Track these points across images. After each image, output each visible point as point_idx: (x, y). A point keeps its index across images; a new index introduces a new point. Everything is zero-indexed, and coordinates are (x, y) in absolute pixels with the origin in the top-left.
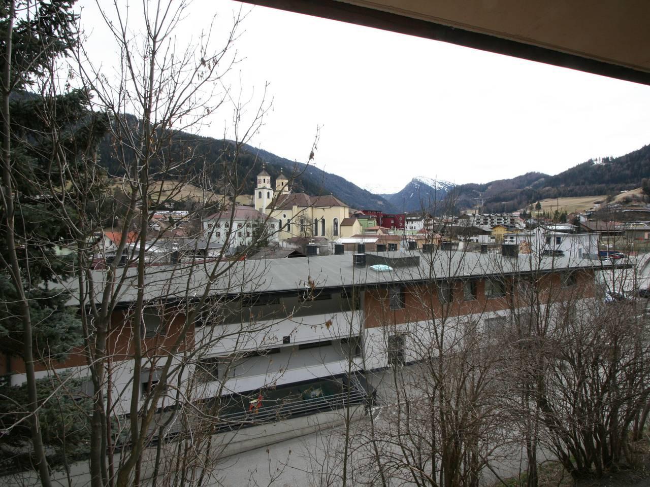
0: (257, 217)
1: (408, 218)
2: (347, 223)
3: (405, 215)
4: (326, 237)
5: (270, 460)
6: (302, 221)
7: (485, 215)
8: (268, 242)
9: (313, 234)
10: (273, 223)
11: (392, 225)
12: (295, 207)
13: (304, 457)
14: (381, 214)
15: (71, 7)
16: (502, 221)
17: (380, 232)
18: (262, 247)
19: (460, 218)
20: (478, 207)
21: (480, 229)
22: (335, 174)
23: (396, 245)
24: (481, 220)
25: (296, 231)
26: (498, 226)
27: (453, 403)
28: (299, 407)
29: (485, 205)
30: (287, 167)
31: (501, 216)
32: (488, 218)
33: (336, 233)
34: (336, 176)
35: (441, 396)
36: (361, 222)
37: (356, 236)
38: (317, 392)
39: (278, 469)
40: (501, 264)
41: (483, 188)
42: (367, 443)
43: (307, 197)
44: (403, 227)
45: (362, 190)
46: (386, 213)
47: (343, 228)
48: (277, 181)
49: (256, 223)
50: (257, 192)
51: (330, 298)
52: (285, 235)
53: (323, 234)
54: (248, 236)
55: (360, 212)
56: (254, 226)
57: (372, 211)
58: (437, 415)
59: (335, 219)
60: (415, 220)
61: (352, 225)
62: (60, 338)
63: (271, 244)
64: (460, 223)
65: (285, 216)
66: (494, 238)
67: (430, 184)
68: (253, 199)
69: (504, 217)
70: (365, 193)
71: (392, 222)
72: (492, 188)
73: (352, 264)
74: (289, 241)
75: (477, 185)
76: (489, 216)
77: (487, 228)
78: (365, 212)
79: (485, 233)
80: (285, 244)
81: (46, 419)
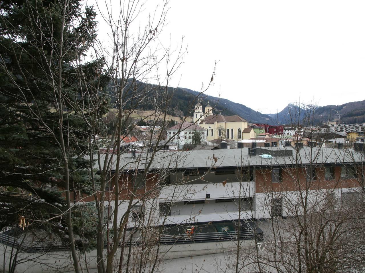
0: (194, 128)
1: (285, 128)
2: (246, 131)
3: (284, 126)
4: (234, 139)
5: (193, 264)
6: (220, 130)
7: (341, 125)
8: (201, 142)
9: (226, 137)
10: (203, 131)
11: (275, 132)
12: (216, 123)
13: (214, 265)
14: (268, 126)
15: (95, 18)
16: (354, 129)
17: (267, 136)
18: (197, 145)
19: (323, 127)
20: (336, 120)
21: (338, 135)
22: (239, 103)
23: (277, 143)
24: (338, 128)
25: (216, 136)
26: (352, 132)
27: (315, 246)
28: (215, 236)
29: (341, 119)
30: (212, 100)
31: (354, 126)
32: (344, 127)
33: (240, 137)
34: (240, 104)
35: (306, 239)
36: (256, 131)
37: (252, 139)
38: (225, 229)
39: (196, 270)
40: (352, 152)
41: (340, 108)
42: (253, 263)
43: (223, 116)
44: (282, 134)
45: (256, 112)
46: (272, 125)
47: (244, 134)
48: (206, 108)
49: (194, 131)
50: (195, 115)
51: (234, 173)
52: (211, 138)
53: (232, 137)
54: (190, 138)
55: (255, 125)
56: (193, 133)
57: (262, 124)
58: (303, 251)
59: (239, 129)
60: (291, 129)
61: (249, 132)
62: (86, 182)
63: (202, 143)
64: (323, 131)
65: (210, 128)
66: (348, 140)
67: (301, 107)
68: (193, 119)
69: (356, 127)
70: (258, 114)
71: (275, 130)
72: (346, 107)
73: (248, 154)
74: (213, 141)
75: (335, 106)
76: (345, 126)
77: (343, 133)
78: (257, 124)
79: (341, 137)
80: (210, 144)
81: (78, 223)
